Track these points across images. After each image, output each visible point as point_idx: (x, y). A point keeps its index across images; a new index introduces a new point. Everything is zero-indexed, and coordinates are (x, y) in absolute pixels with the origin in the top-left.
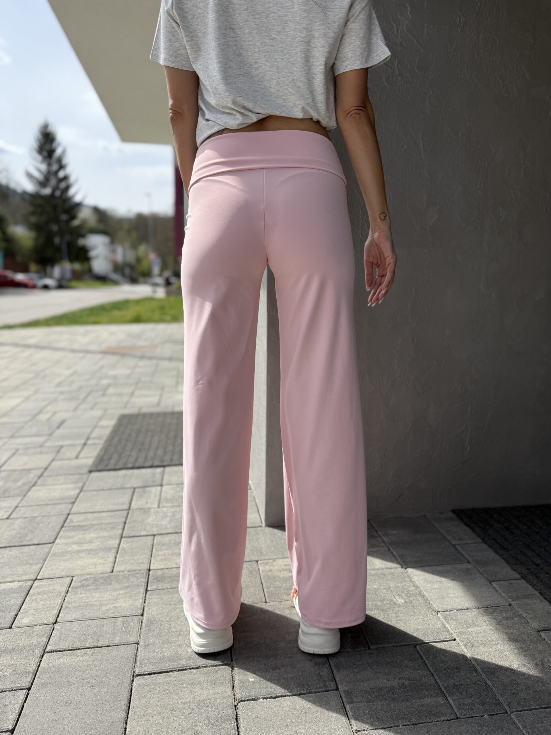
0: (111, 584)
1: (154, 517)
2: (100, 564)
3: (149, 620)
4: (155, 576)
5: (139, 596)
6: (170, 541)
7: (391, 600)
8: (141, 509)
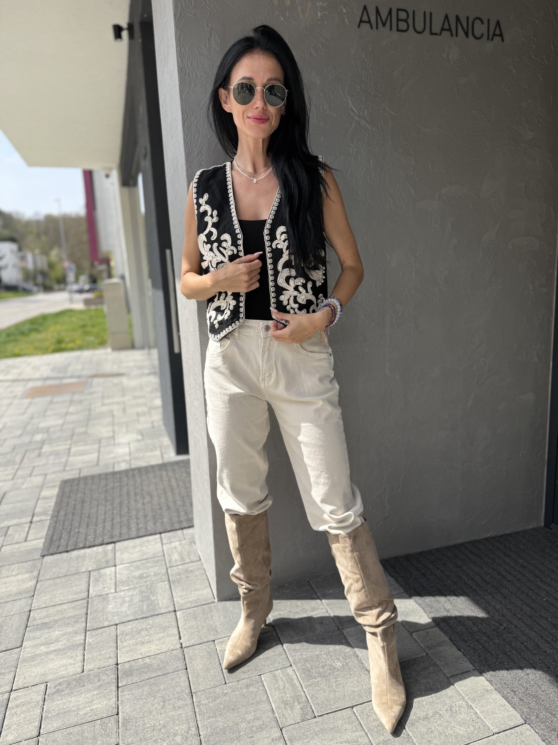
0: (84, 686)
1: (114, 604)
2: (71, 664)
3: (124, 719)
4: (123, 670)
5: (112, 694)
6: (132, 629)
7: (331, 665)
8: (99, 596)
